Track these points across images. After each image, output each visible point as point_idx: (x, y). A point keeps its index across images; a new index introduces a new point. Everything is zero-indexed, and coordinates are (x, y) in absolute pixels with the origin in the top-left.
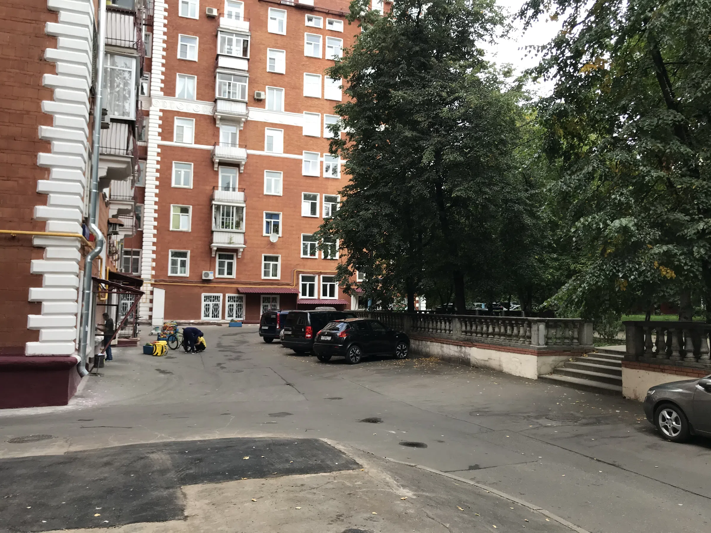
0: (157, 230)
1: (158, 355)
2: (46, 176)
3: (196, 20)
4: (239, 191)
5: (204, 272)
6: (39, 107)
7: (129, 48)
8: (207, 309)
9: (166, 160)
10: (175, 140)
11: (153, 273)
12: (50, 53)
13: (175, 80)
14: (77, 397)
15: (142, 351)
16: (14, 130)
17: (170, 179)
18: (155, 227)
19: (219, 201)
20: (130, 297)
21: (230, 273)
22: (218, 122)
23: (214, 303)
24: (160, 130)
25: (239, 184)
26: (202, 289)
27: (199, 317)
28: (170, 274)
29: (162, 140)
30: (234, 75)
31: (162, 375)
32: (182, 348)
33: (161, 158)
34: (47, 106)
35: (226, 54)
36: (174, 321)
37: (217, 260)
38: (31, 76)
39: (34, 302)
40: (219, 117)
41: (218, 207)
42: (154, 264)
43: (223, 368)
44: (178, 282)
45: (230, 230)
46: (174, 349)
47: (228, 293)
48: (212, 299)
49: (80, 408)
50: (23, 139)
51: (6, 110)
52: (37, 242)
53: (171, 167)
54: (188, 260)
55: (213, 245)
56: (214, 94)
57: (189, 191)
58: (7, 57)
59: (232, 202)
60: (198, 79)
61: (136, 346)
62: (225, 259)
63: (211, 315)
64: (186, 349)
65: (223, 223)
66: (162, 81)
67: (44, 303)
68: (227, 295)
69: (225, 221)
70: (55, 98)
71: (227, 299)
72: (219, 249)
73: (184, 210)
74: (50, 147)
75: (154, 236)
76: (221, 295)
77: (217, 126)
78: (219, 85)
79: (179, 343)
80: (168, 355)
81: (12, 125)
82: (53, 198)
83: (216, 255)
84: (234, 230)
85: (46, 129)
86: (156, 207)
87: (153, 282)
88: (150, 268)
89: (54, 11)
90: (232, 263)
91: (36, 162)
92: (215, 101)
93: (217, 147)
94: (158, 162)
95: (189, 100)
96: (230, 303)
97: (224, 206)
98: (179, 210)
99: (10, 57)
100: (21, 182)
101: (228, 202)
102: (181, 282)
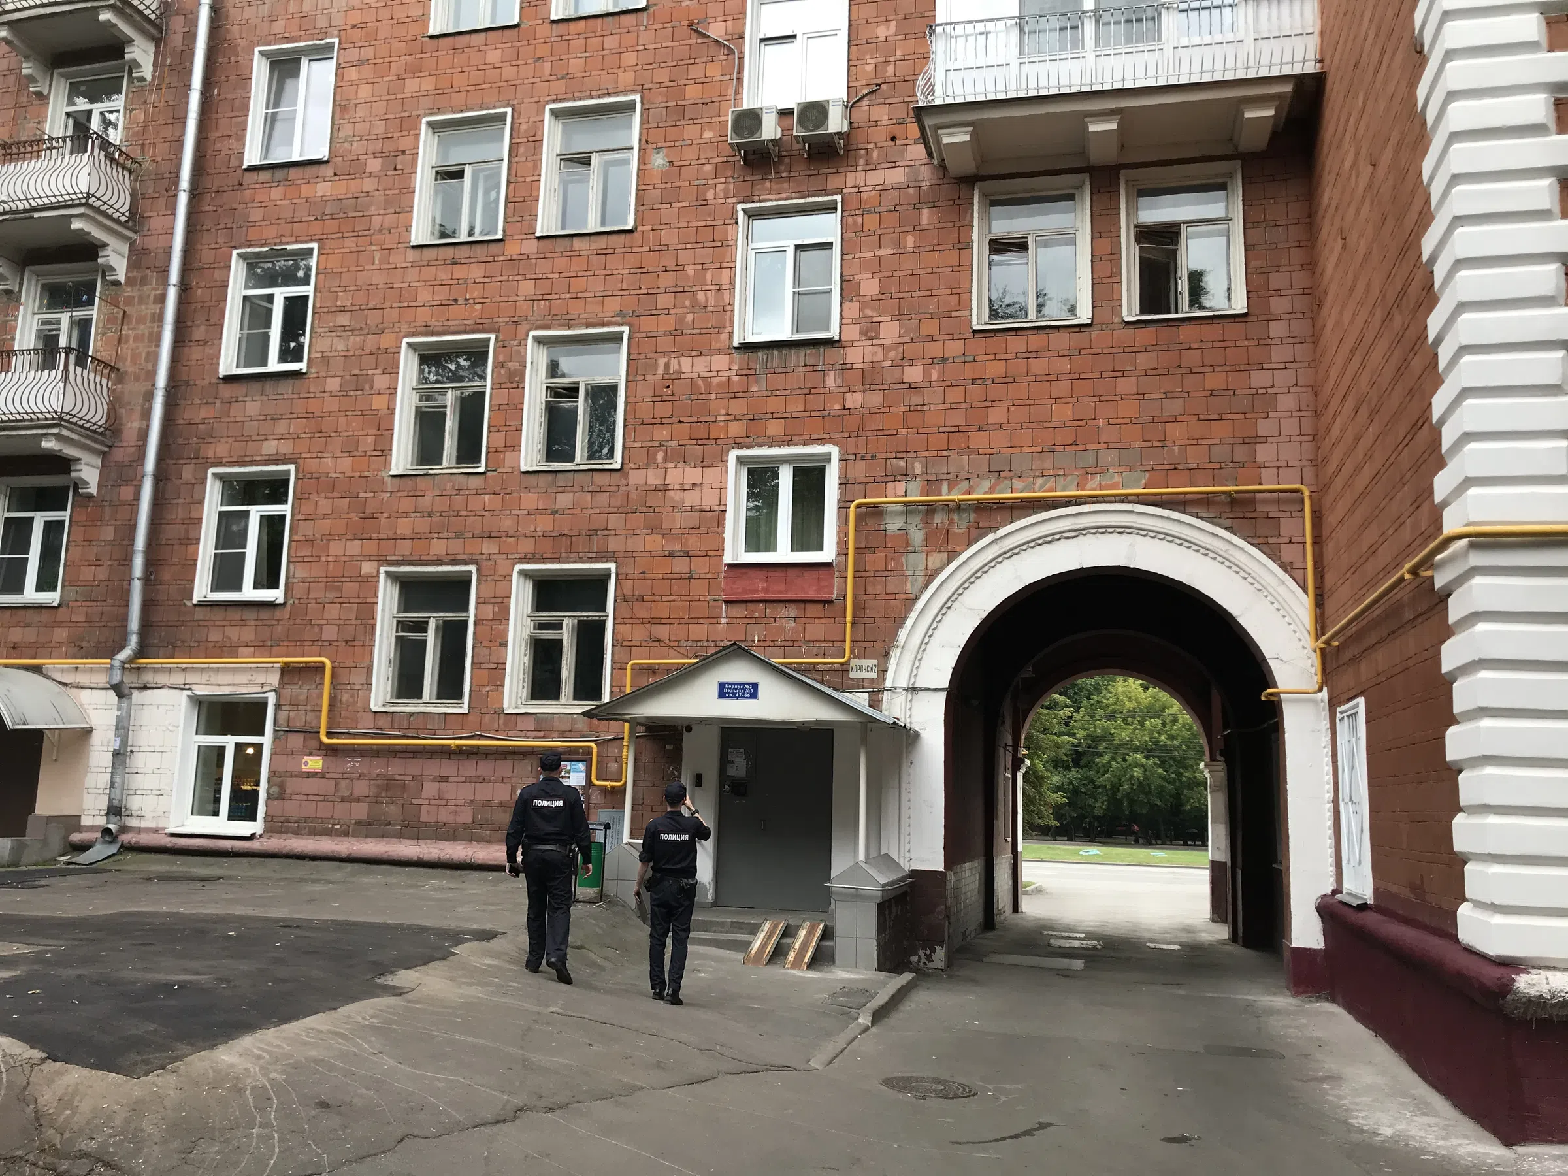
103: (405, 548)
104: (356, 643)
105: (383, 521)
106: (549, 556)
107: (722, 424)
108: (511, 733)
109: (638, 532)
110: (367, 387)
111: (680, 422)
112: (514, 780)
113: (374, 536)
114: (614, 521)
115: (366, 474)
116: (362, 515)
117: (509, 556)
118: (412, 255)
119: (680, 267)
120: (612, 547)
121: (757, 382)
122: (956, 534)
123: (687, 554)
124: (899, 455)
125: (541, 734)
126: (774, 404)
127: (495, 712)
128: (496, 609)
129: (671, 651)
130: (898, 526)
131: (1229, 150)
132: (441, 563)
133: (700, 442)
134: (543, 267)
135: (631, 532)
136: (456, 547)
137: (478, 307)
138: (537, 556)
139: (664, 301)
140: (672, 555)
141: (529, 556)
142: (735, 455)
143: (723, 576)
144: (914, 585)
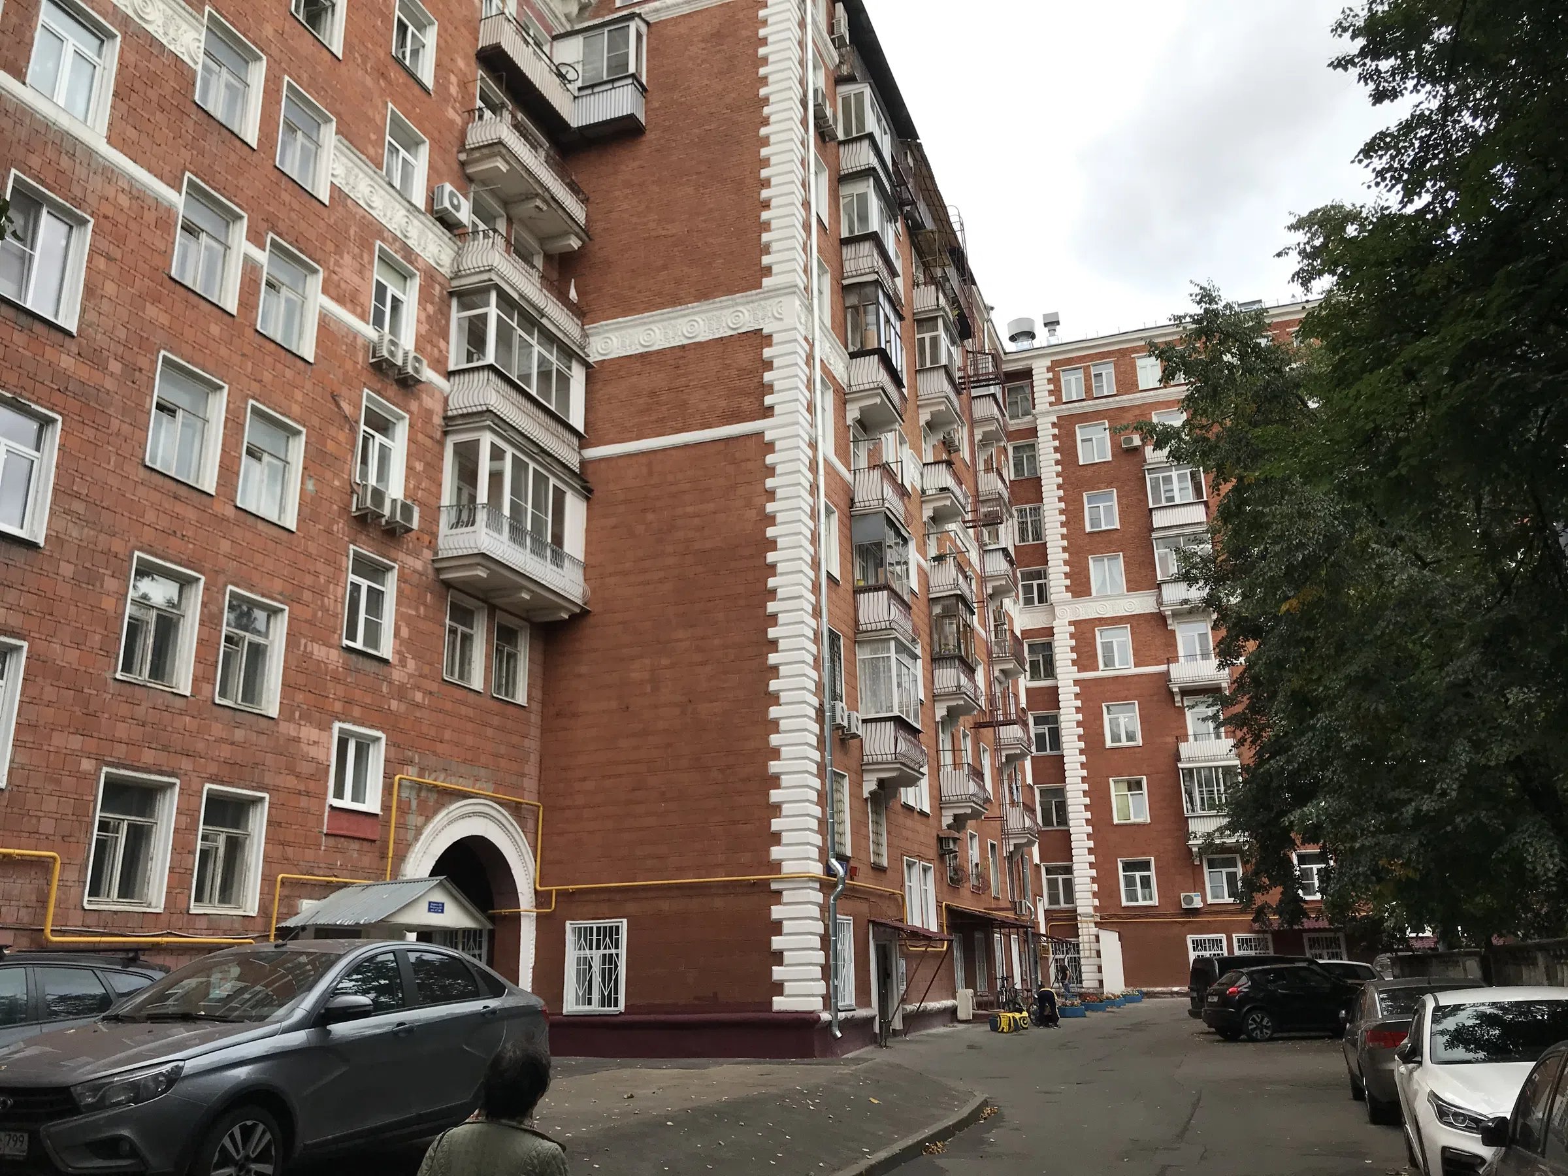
0: (1093, 827)
2: (778, 814)
3: (1108, 462)
4: (1226, 736)
5: (1183, 895)
6: (767, 742)
9: (1091, 704)
10: (1101, 666)
13: (1087, 569)
16: (749, 771)
17: (1103, 734)
18: (1088, 822)
19: (1189, 760)
21: (1234, 894)
22: (1169, 621)
23: (1213, 952)
24: (1074, 656)
26: (1188, 926)
28: (1124, 903)
29: (1080, 670)
30: (1183, 535)
33: (1082, 702)
34: (774, 740)
35: (1164, 504)
37: (1206, 871)
38: (758, 712)
39: (777, 953)
40: (1170, 612)
41: (1189, 773)
42: (1095, 887)
44: (1140, 917)
45: (1217, 812)
47: (1235, 932)
48: (1208, 945)
50: (757, 779)
51: (740, 752)
52: (775, 886)
53: (1101, 714)
54: (1152, 874)
55: (1191, 842)
56: (1155, 576)
57: (1138, 750)
58: (738, 698)
59: (1215, 760)
60: (1124, 557)
62: (1221, 867)
65: (1202, 800)
66: (1067, 575)
67: (785, 953)
68: (1235, 937)
69: (1205, 796)
70: (779, 731)
71: (1235, 945)
72: (1203, 850)
73: (1135, 786)
74: (779, 783)
75: (1089, 836)
76: (1223, 937)
77: (1169, 628)
78: (1160, 559)
81: (747, 766)
82: (785, 837)
83: (1201, 861)
85: (775, 765)
86: (1086, 787)
87: (1097, 919)
88: (1090, 895)
89: (773, 642)
90: (1234, 873)
91: (769, 801)
92: (1159, 586)
93: (1173, 665)
94: (1078, 709)
95: (1115, 595)
96: (1243, 952)
97: (1199, 769)
98: (1125, 786)
99: (741, 698)
100: (757, 823)
101: (1205, 761)
102: (1146, 916)
103: (121, 751)
104: (71, 839)
105: (103, 720)
106: (226, 780)
107: (331, 700)
108: (190, 931)
109: (282, 771)
110: (98, 584)
111: (309, 691)
113: (95, 734)
114: (270, 759)
115: (91, 670)
116: (85, 711)
117: (200, 775)
118: (143, 473)
119: (316, 574)
120: (266, 781)
121: (351, 676)
122: (429, 805)
123: (308, 794)
124: (410, 748)
125: (211, 932)
126: (358, 695)
127: (181, 912)
128: (189, 820)
129: (295, 869)
130: (406, 795)
131: (524, 615)
132: (150, 772)
133: (319, 710)
134: (238, 533)
135: (278, 770)
136: (162, 758)
137: (191, 546)
138: (219, 778)
139: (307, 596)
140: (300, 793)
141: (213, 777)
142: (337, 726)
143: (326, 814)
144: (410, 835)
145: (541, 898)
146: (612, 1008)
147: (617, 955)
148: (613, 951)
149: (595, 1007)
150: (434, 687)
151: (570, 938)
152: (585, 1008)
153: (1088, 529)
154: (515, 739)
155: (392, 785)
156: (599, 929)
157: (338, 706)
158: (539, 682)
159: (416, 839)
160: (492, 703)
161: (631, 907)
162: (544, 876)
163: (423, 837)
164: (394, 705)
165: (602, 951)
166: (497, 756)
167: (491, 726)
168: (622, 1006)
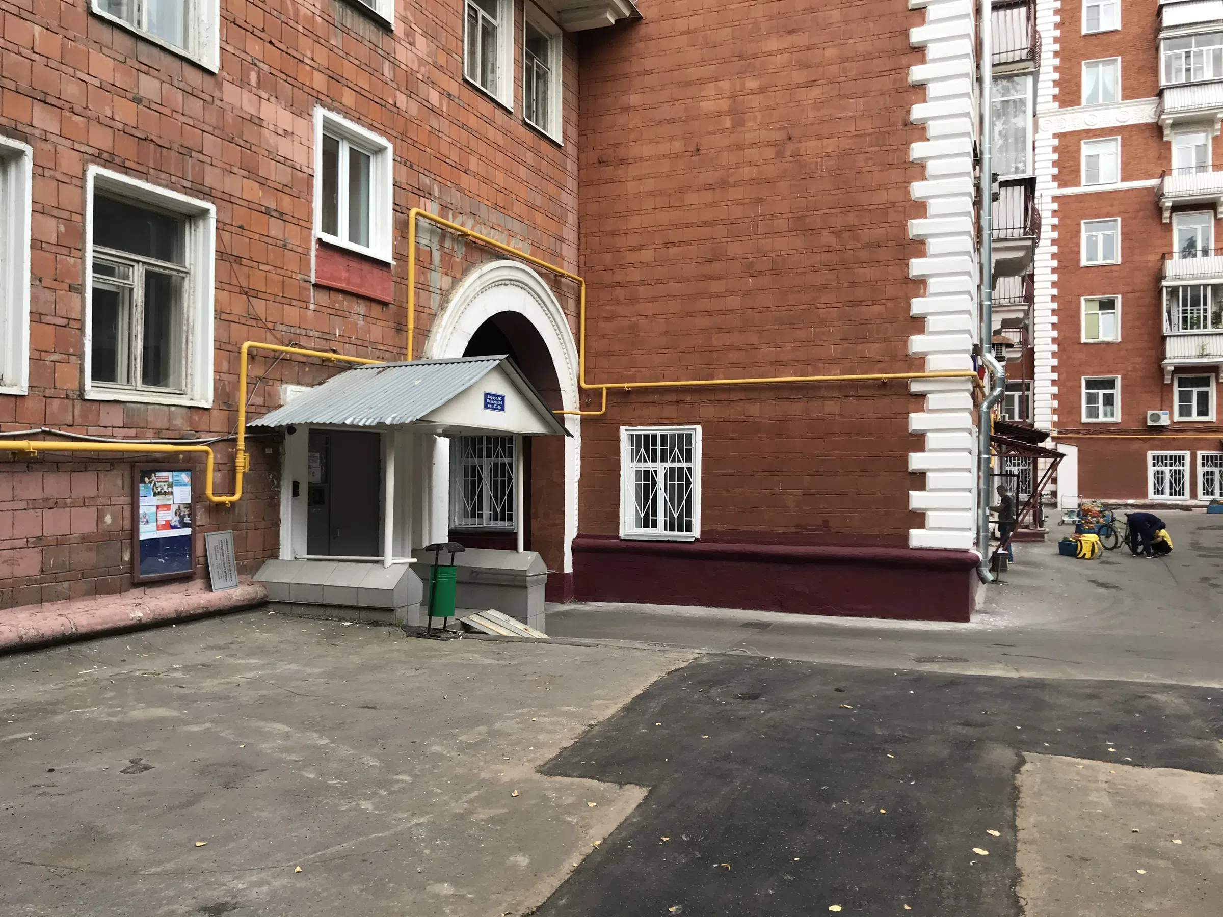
0: (1059, 345)
1: (1087, 557)
2: (922, 291)
4: (1216, 255)
6: (907, 193)
7: (1021, 61)
8: (1159, 480)
9: (1068, 221)
10: (1083, 182)
11: (1055, 418)
12: (918, 112)
13: (1079, 75)
14: (979, 612)
15: (1057, 550)
16: (878, 233)
17: (1078, 253)
18: (1054, 340)
19: (1175, 278)
20: (1016, 461)
21: (1203, 411)
22: (1167, 132)
23: (1173, 468)
24: (1055, 171)
25: (1216, 241)
26: (1147, 444)
27: (1145, 495)
28: (1084, 419)
29: (1060, 186)
30: (1197, 34)
31: (1102, 591)
32: (1126, 548)
33: (1060, 220)
34: (918, 189)
36: (1098, 501)
37: (1176, 390)
38: (894, 151)
39: (916, 473)
40: (1170, 121)
41: (1173, 291)
42: (1056, 404)
43: (1215, 586)
44: (1101, 433)
45: (1201, 330)
46: (1111, 549)
47: (1201, 449)
48: (1169, 461)
49: (989, 628)
50: (889, 244)
51: (866, 207)
52: (915, 388)
53: (1079, 232)
54: (1117, 392)
55: (1166, 361)
56: (1157, 81)
57: (1114, 268)
58: (862, 132)
59: (1204, 278)
60: (1122, 62)
61: (1043, 541)
62: (1192, 387)
63: (1167, 490)
64: (1134, 550)
65: (1185, 319)
66: (1056, 83)
67: (928, 474)
68: (1199, 454)
69: (1189, 315)
70: (927, 176)
71: (1199, 461)
72: (1179, 369)
73: (1107, 305)
74: (925, 249)
75: (1054, 354)
76: (1187, 454)
77: (1165, 139)
78: (1166, 62)
79: (1120, 540)
80: (1103, 559)
81: (875, 226)
82: (932, 323)
83: (1172, 380)
84: (1210, 329)
85: (918, 224)
86: (1055, 306)
87: (1055, 434)
88: (1049, 411)
89: (919, 48)
90: (1207, 392)
91: (908, 274)
92: (1160, 94)
93: (1167, 179)
94: (1056, 227)
95: (1109, 103)
96: (1206, 469)
97: (1185, 288)
98: (1097, 305)
99: (867, 132)
100: (890, 304)
101: (1194, 279)
102: (1107, 432)
106: (134, 166)
107: (308, 68)
108: (92, 430)
109: (235, 170)
111: (271, 43)
112: (100, 501)
114: (211, 144)
117: (77, 146)
120: (210, 183)
121: (336, 36)
122: (456, 261)
123: (281, 216)
124: (426, 173)
126: (348, 70)
127: (67, 397)
128: (62, 229)
129: (268, 334)
130: (427, 242)
133: (289, 80)
135: (228, 167)
138: (117, 160)
140: (268, 213)
141: (105, 156)
142: (320, 113)
143: (313, 254)
144: (435, 301)
145: (587, 398)
146: (684, 533)
147: (689, 469)
148: (684, 465)
149: (660, 532)
150: (454, 87)
151: (625, 447)
152: (648, 533)
153: (1084, 31)
154: (552, 189)
155: (406, 224)
156: (664, 437)
157: (319, 82)
158: (574, 117)
159: (442, 307)
160: (523, 130)
161: (707, 411)
162: (589, 372)
163: (452, 305)
164: (402, 100)
165: (669, 464)
166: (532, 207)
167: (523, 163)
168: (697, 532)
